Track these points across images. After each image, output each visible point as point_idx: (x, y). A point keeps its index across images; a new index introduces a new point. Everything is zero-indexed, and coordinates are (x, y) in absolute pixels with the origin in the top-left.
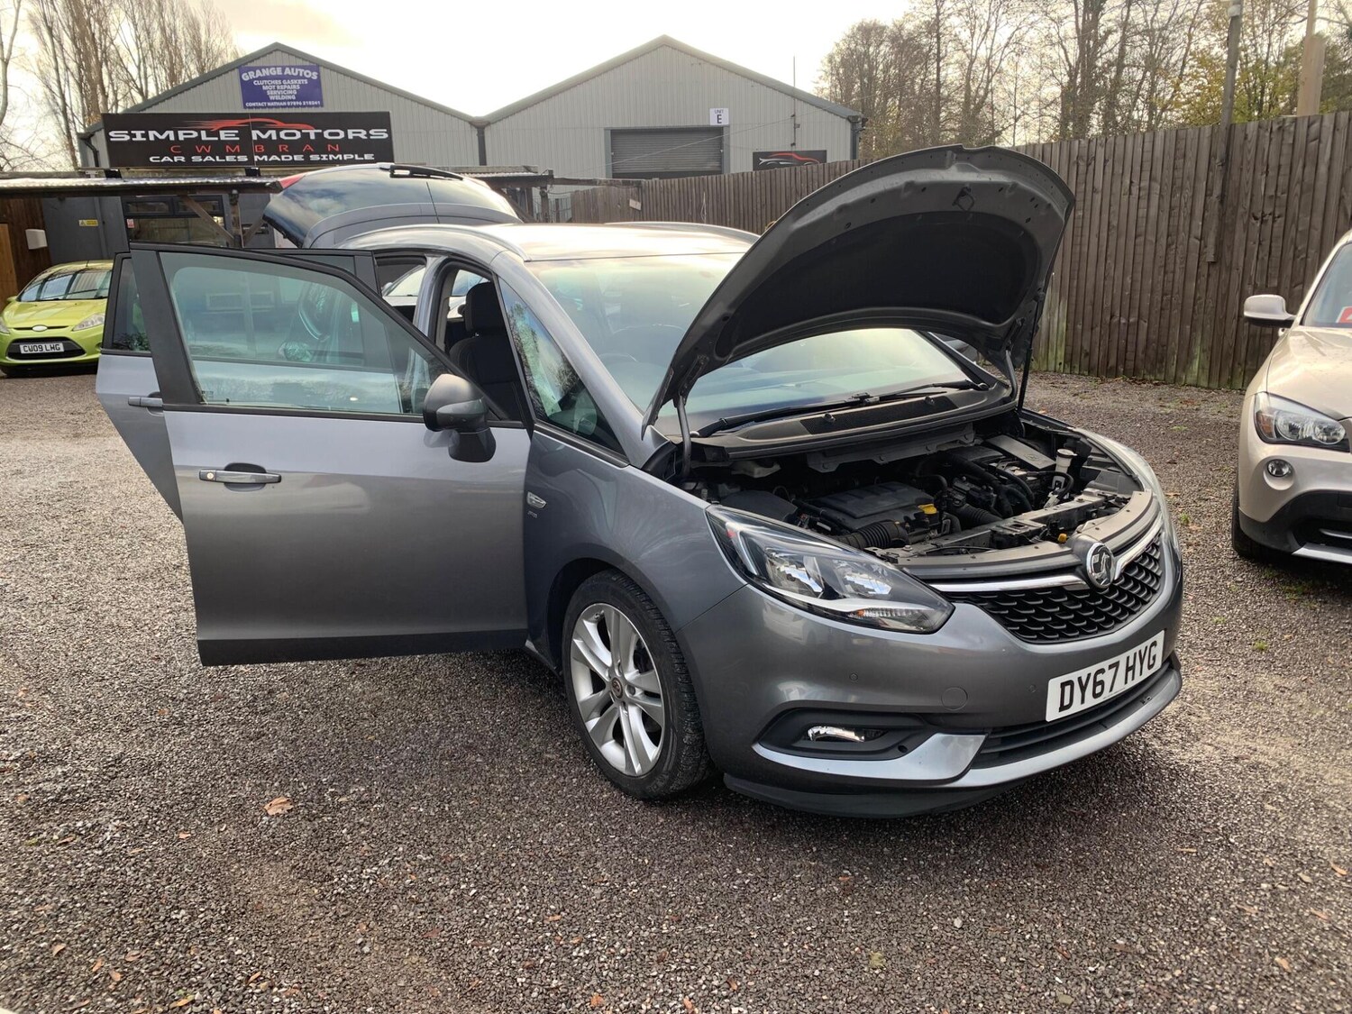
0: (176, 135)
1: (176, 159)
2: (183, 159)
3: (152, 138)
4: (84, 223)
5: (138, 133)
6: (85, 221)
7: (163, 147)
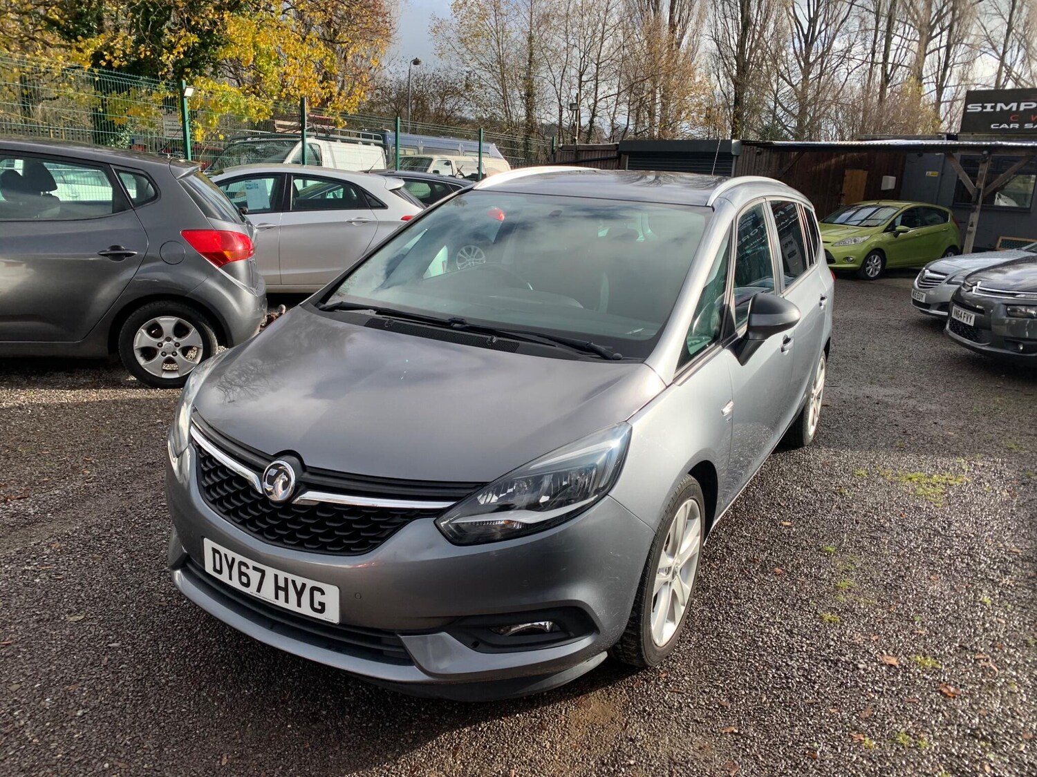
0: (1018, 107)
1: (1012, 126)
2: (1017, 126)
3: (998, 109)
4: (929, 173)
5: (989, 106)
6: (930, 173)
7: (1005, 116)
